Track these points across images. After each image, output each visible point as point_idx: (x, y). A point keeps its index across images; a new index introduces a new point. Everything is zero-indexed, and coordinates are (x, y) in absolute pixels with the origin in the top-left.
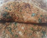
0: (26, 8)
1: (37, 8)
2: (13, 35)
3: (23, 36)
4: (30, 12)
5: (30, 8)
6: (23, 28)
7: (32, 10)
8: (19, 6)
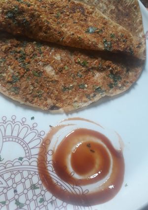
0: (75, 12)
1: (104, 18)
2: (28, 70)
3: (55, 76)
4: (82, 23)
5: (86, 14)
6: (58, 57)
7: (89, 19)
8: (55, 6)
